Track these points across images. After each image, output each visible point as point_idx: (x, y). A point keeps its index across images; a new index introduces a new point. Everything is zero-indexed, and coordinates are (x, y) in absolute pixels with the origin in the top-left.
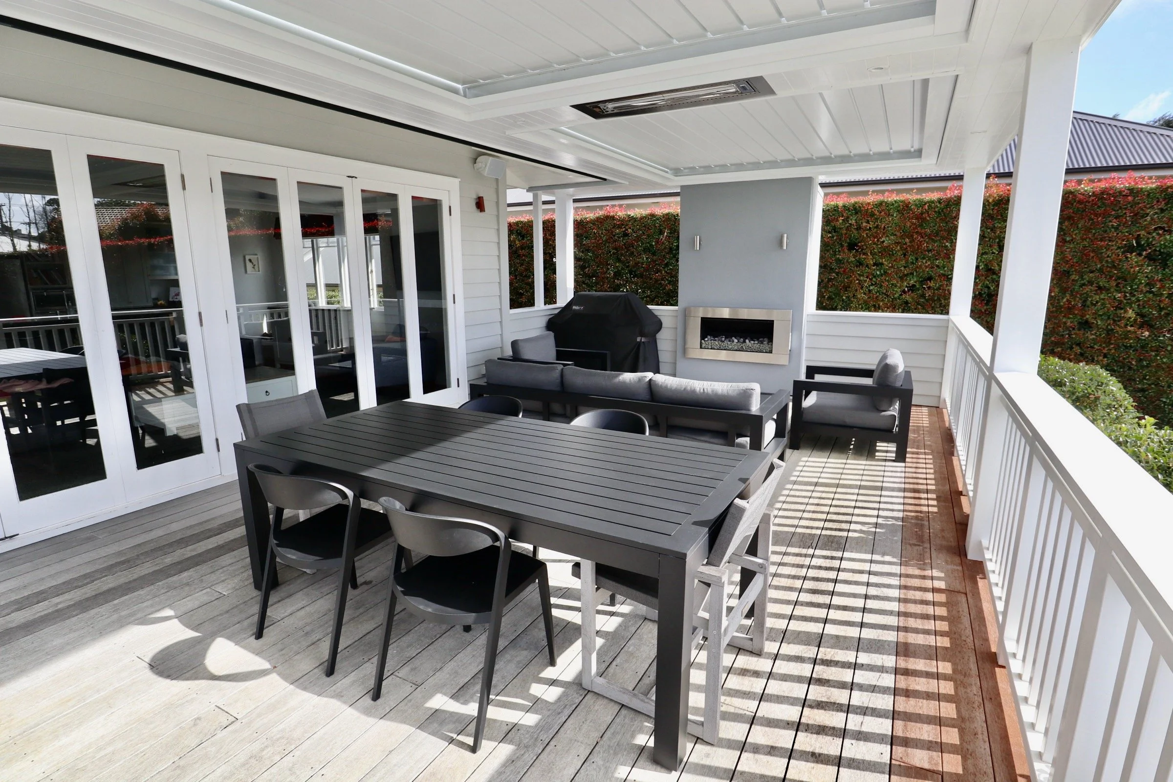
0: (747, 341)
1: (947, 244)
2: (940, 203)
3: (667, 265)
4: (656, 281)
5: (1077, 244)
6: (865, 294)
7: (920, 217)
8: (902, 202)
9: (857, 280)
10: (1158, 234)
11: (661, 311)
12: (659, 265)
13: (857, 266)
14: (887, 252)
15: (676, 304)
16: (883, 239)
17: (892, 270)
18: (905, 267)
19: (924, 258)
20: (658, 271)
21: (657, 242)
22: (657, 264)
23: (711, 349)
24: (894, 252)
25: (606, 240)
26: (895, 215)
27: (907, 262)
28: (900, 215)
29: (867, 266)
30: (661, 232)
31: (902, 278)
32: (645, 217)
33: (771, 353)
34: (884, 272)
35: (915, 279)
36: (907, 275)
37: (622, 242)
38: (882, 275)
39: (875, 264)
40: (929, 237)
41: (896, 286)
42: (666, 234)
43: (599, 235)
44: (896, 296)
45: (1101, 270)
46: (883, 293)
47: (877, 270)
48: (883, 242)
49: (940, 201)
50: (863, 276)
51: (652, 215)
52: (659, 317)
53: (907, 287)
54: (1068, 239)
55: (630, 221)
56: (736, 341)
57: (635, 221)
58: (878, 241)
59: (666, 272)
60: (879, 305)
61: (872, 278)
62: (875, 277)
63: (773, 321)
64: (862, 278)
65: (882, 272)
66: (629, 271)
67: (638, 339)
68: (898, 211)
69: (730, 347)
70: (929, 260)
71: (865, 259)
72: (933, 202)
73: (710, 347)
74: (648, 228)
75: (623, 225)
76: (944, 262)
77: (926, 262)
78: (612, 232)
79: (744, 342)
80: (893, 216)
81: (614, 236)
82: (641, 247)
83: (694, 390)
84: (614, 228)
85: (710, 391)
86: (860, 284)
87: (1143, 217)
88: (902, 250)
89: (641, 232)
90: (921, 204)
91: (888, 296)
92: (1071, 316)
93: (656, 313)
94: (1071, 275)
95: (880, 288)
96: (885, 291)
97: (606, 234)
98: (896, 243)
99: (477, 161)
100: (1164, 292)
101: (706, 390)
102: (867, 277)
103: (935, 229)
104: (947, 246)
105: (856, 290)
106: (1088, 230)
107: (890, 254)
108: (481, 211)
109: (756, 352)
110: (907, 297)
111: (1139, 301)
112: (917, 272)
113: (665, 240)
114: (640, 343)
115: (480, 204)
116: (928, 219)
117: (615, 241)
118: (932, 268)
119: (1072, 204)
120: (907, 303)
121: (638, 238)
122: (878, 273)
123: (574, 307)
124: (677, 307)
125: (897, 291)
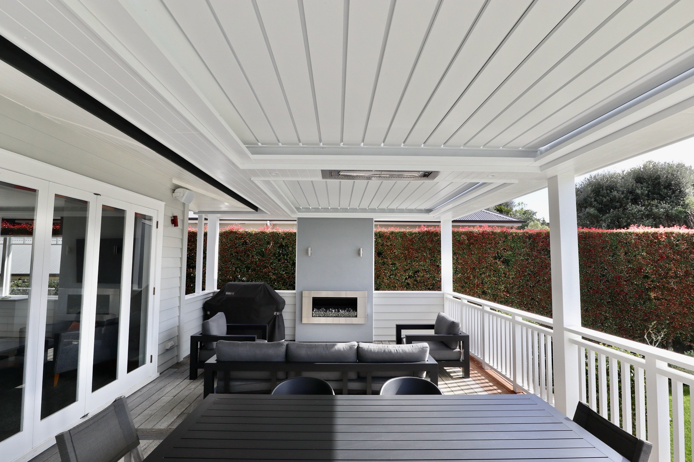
0: (340, 310)
1: (425, 254)
2: (420, 234)
3: (272, 263)
4: (266, 273)
5: (476, 255)
6: (388, 280)
7: (411, 240)
8: (402, 232)
9: (384, 272)
10: (504, 251)
11: (284, 293)
12: (267, 263)
13: (383, 265)
14: (396, 257)
15: (294, 289)
16: (395, 251)
17: (400, 267)
18: (406, 266)
19: (414, 261)
20: (265, 267)
21: (266, 249)
22: (265, 263)
23: (319, 317)
24: (401, 258)
25: (230, 246)
26: (399, 239)
27: (407, 263)
28: (401, 239)
29: (388, 265)
30: (268, 243)
31: (405, 271)
32: (259, 233)
33: (357, 317)
34: (397, 268)
35: (411, 272)
36: (407, 270)
37: (242, 248)
38: (395, 270)
39: (392, 264)
40: (416, 250)
41: (403, 276)
42: (271, 244)
43: (225, 243)
44: (403, 281)
45: (487, 267)
46: (397, 279)
47: (393, 267)
48: (395, 252)
49: (419, 233)
50: (386, 270)
51: (263, 233)
52: (283, 298)
53: (408, 276)
54: (473, 253)
55: (247, 235)
56: (333, 311)
57: (251, 235)
58: (392, 252)
59: (271, 268)
60: (395, 286)
61: (390, 271)
62: (392, 271)
63: (357, 298)
64: (386, 271)
65: (396, 268)
66: (245, 266)
67: (275, 314)
68: (401, 237)
69: (331, 315)
70: (417, 262)
71: (386, 261)
72: (416, 233)
73: (318, 316)
74: (260, 240)
75: (242, 237)
76: (424, 263)
77: (416, 263)
78: (235, 242)
79: (339, 311)
80: (398, 239)
81: (236, 244)
82: (255, 252)
83: (391, 351)
84: (236, 239)
85: (401, 351)
86: (385, 275)
87: (498, 244)
88: (404, 257)
89: (255, 242)
90: (411, 234)
91: (399, 280)
92: (479, 289)
93: (281, 295)
94: (476, 269)
95: (395, 276)
96: (398, 278)
97: (230, 243)
98: (401, 253)
99: (175, 192)
100: (510, 277)
101: (398, 351)
102: (388, 271)
103: (418, 247)
104: (424, 255)
105: (383, 278)
106: (480, 249)
107: (398, 259)
108: (175, 226)
109: (347, 317)
110: (409, 281)
111: (502, 281)
112: (412, 268)
113: (271, 248)
114: (276, 316)
115: (174, 221)
116: (415, 241)
117: (236, 248)
118: (419, 266)
119: (472, 237)
120: (408, 284)
121: (253, 246)
122: (394, 269)
123: (227, 293)
124: (295, 291)
125: (403, 278)
